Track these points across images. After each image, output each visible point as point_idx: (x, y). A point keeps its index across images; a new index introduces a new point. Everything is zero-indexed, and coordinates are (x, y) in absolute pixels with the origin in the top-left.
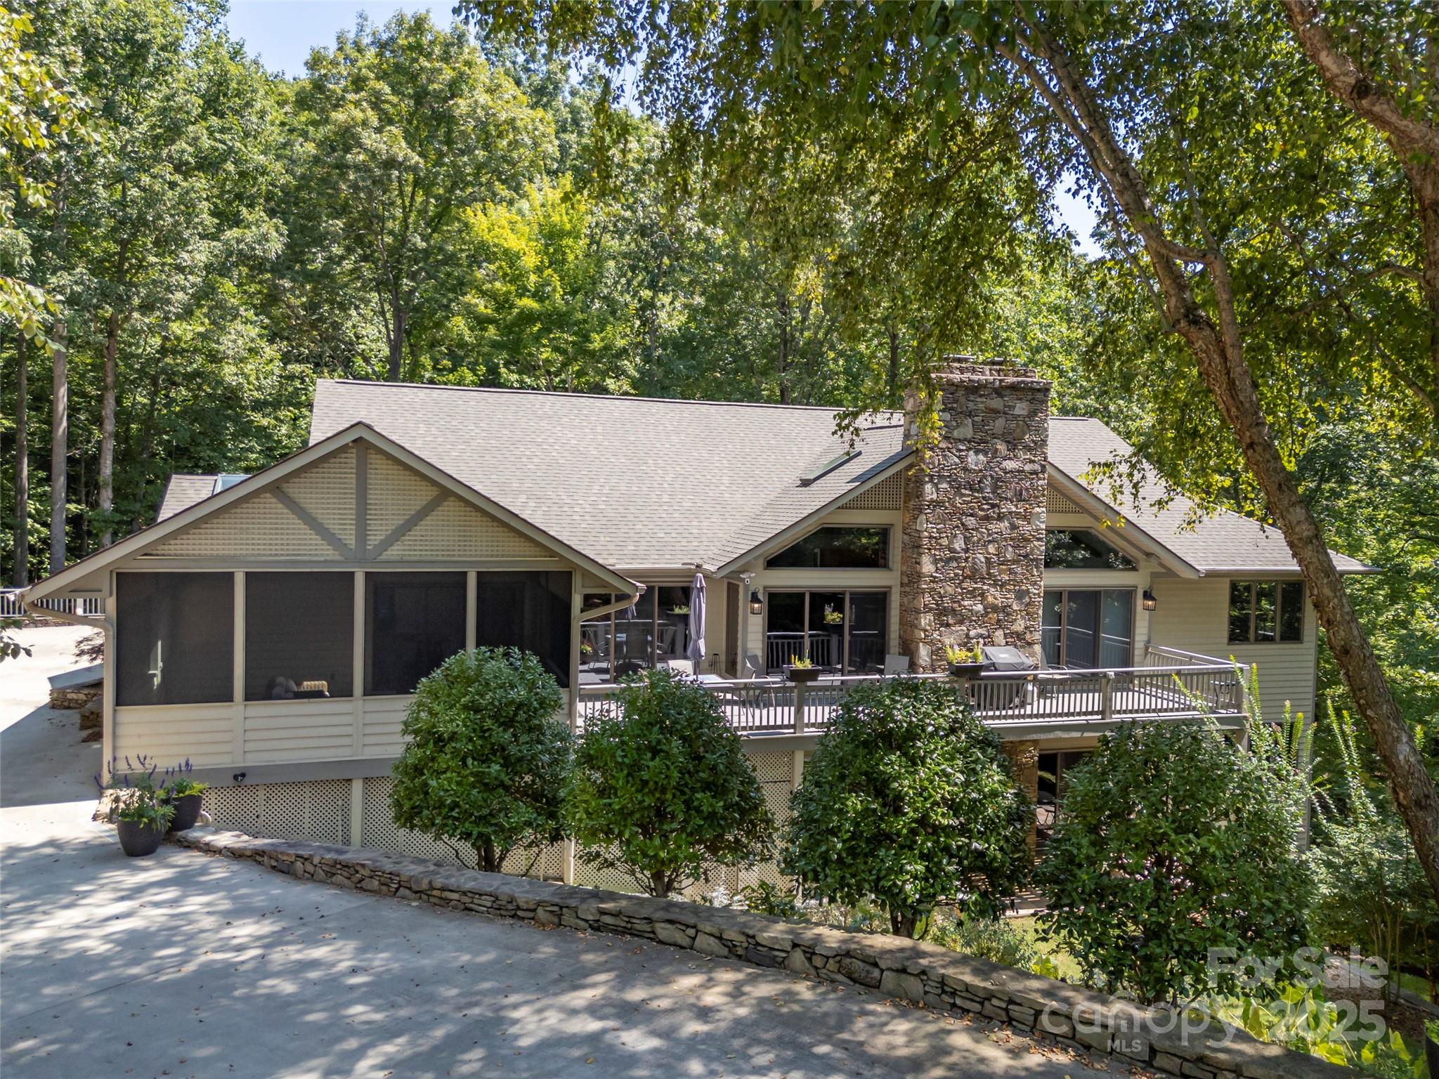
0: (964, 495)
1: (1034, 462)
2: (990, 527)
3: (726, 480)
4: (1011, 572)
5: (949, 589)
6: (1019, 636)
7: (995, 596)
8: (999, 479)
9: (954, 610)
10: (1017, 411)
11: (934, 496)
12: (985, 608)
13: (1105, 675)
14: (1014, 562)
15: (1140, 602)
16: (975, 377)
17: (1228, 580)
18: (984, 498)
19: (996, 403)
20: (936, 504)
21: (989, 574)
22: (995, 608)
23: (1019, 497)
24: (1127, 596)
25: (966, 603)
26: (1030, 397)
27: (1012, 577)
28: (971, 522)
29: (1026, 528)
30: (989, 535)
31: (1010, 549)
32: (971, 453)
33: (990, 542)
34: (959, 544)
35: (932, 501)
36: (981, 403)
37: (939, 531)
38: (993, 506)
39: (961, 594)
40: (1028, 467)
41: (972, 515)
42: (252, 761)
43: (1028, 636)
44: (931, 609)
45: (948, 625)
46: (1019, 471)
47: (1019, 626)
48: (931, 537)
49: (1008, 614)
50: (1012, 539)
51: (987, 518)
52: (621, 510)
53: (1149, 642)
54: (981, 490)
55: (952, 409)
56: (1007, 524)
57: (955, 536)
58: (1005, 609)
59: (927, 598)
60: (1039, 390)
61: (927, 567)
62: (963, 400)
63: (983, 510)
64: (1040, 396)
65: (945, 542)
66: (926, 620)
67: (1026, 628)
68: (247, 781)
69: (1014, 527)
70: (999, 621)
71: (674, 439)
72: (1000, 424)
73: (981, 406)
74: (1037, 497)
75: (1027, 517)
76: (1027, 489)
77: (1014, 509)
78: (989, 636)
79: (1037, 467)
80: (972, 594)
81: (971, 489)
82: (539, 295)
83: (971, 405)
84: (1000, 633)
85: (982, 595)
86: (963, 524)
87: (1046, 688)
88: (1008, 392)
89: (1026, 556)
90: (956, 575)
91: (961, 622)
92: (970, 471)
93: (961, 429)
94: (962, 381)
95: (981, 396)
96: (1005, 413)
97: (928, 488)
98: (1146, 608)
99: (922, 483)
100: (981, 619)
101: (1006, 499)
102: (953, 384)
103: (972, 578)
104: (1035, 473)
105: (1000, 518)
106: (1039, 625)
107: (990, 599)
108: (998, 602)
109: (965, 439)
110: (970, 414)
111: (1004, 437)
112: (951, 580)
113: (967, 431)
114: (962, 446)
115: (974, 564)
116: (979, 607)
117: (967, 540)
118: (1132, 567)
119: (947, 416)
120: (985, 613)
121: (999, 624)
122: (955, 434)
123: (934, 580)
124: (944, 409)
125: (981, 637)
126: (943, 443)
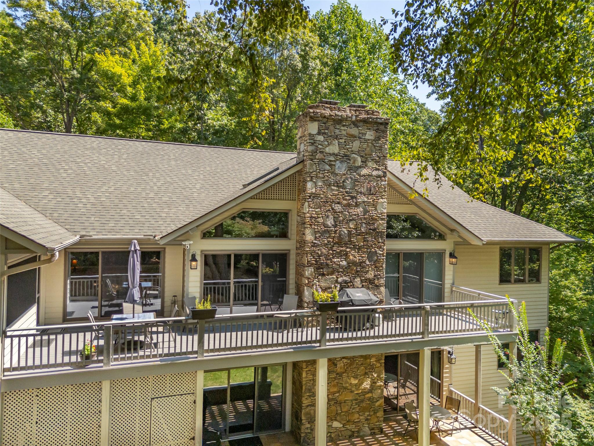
0: (333, 190)
1: (378, 170)
2: (350, 211)
3: (198, 186)
4: (365, 240)
5: (324, 251)
6: (371, 281)
7: (354, 256)
8: (356, 180)
9: (327, 265)
10: (367, 137)
11: (314, 190)
12: (348, 263)
13: (424, 308)
14: (367, 233)
15: (447, 259)
16: (340, 114)
18: (347, 192)
19: (354, 131)
20: (313, 196)
21: (350, 241)
22: (354, 263)
23: (370, 192)
24: (440, 255)
25: (335, 260)
26: (375, 128)
27: (365, 243)
28: (338, 208)
29: (373, 213)
30: (351, 216)
31: (364, 225)
32: (338, 162)
33: (351, 220)
34: (330, 222)
35: (312, 193)
36: (344, 131)
37: (317, 213)
38: (353, 198)
39: (332, 254)
40: (375, 173)
41: (338, 203)
43: (376, 281)
44: (312, 265)
45: (323, 275)
46: (369, 175)
47: (371, 275)
48: (311, 217)
49: (363, 267)
50: (365, 219)
51: (349, 205)
53: (453, 284)
54: (344, 187)
55: (325, 133)
56: (362, 209)
57: (328, 217)
58: (361, 264)
59: (310, 257)
60: (381, 124)
61: (309, 237)
62: (332, 128)
63: (346, 200)
64: (382, 127)
65: (321, 220)
66: (309, 272)
67: (375, 276)
69: (366, 212)
70: (357, 271)
72: (356, 145)
73: (344, 133)
74: (381, 192)
75: (375, 206)
76: (374, 187)
77: (366, 200)
78: (351, 282)
79: (380, 173)
80: (340, 254)
81: (338, 186)
83: (337, 131)
84: (358, 280)
85: (346, 255)
86: (333, 209)
87: (388, 315)
88: (361, 124)
89: (374, 230)
90: (329, 242)
91: (332, 273)
92: (337, 175)
93: (331, 147)
94: (331, 116)
95: (344, 126)
96: (360, 138)
97: (309, 185)
98: (451, 263)
99: (305, 181)
100: (346, 270)
101: (361, 193)
102: (325, 117)
103: (339, 244)
104: (379, 176)
105: (357, 205)
106: (383, 273)
107: (351, 257)
108: (357, 260)
109: (334, 154)
110: (336, 137)
111: (358, 153)
112: (325, 245)
113: (334, 148)
114: (332, 158)
115: (340, 235)
116: (344, 263)
117: (336, 219)
118: (442, 237)
119: (321, 138)
120: (348, 267)
121: (357, 274)
122: (327, 150)
123: (314, 245)
124: (319, 133)
125: (346, 282)
126: (319, 156)
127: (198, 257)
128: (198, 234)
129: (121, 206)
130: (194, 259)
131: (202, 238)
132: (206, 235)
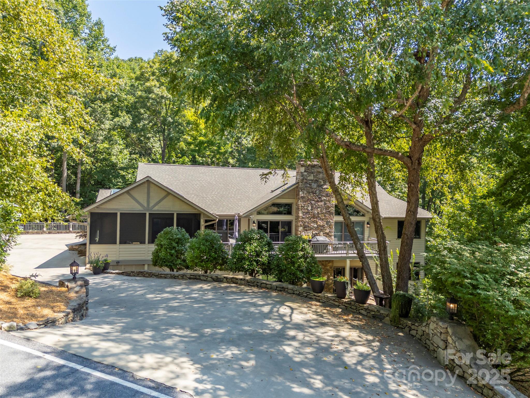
0: (311, 195)
2: (318, 203)
3: (251, 191)
4: (325, 216)
5: (307, 220)
6: (327, 234)
7: (320, 223)
8: (321, 191)
9: (308, 226)
11: (303, 195)
13: (347, 244)
14: (326, 213)
15: (366, 225)
16: (314, 163)
17: (397, 220)
18: (317, 196)
19: (320, 170)
20: (303, 197)
21: (318, 216)
22: (320, 226)
23: (327, 195)
24: (362, 224)
25: (312, 224)
28: (313, 202)
29: (328, 204)
31: (324, 210)
32: (313, 183)
33: (319, 207)
34: (310, 208)
36: (315, 170)
37: (304, 205)
38: (319, 198)
39: (311, 222)
41: (313, 200)
42: (121, 259)
43: (330, 234)
44: (302, 226)
45: (307, 230)
46: (327, 188)
47: (327, 231)
48: (302, 206)
49: (324, 228)
50: (325, 207)
51: (318, 201)
52: (220, 199)
53: (369, 237)
54: (315, 193)
55: (307, 171)
56: (323, 203)
57: (309, 206)
58: (323, 226)
59: (301, 223)
61: (301, 215)
62: (310, 169)
63: (316, 199)
65: (306, 207)
66: (301, 229)
67: (329, 231)
68: (120, 264)
69: (325, 204)
71: (238, 179)
72: (321, 176)
74: (332, 196)
75: (329, 201)
76: (329, 193)
77: (325, 199)
78: (319, 234)
80: (314, 222)
81: (313, 193)
82: (205, 135)
83: (313, 170)
84: (322, 233)
85: (317, 222)
86: (311, 203)
87: (335, 249)
89: (329, 212)
90: (309, 216)
91: (310, 230)
92: (312, 188)
94: (310, 164)
95: (315, 168)
96: (323, 173)
97: (301, 193)
98: (367, 227)
99: (299, 191)
100: (316, 229)
101: (323, 196)
102: (307, 165)
103: (314, 217)
105: (321, 201)
106: (333, 230)
108: (321, 224)
109: (311, 180)
110: (312, 173)
111: (322, 179)
112: (308, 218)
113: (311, 177)
114: (310, 182)
115: (314, 214)
116: (316, 226)
117: (312, 207)
118: (363, 215)
119: (306, 173)
120: (318, 227)
121: (321, 230)
122: (308, 178)
123: (303, 218)
124: (305, 171)
125: (316, 234)
126: (305, 181)
127: (256, 222)
128: (256, 213)
129: (222, 201)
130: (254, 223)
131: (257, 214)
132: (259, 213)
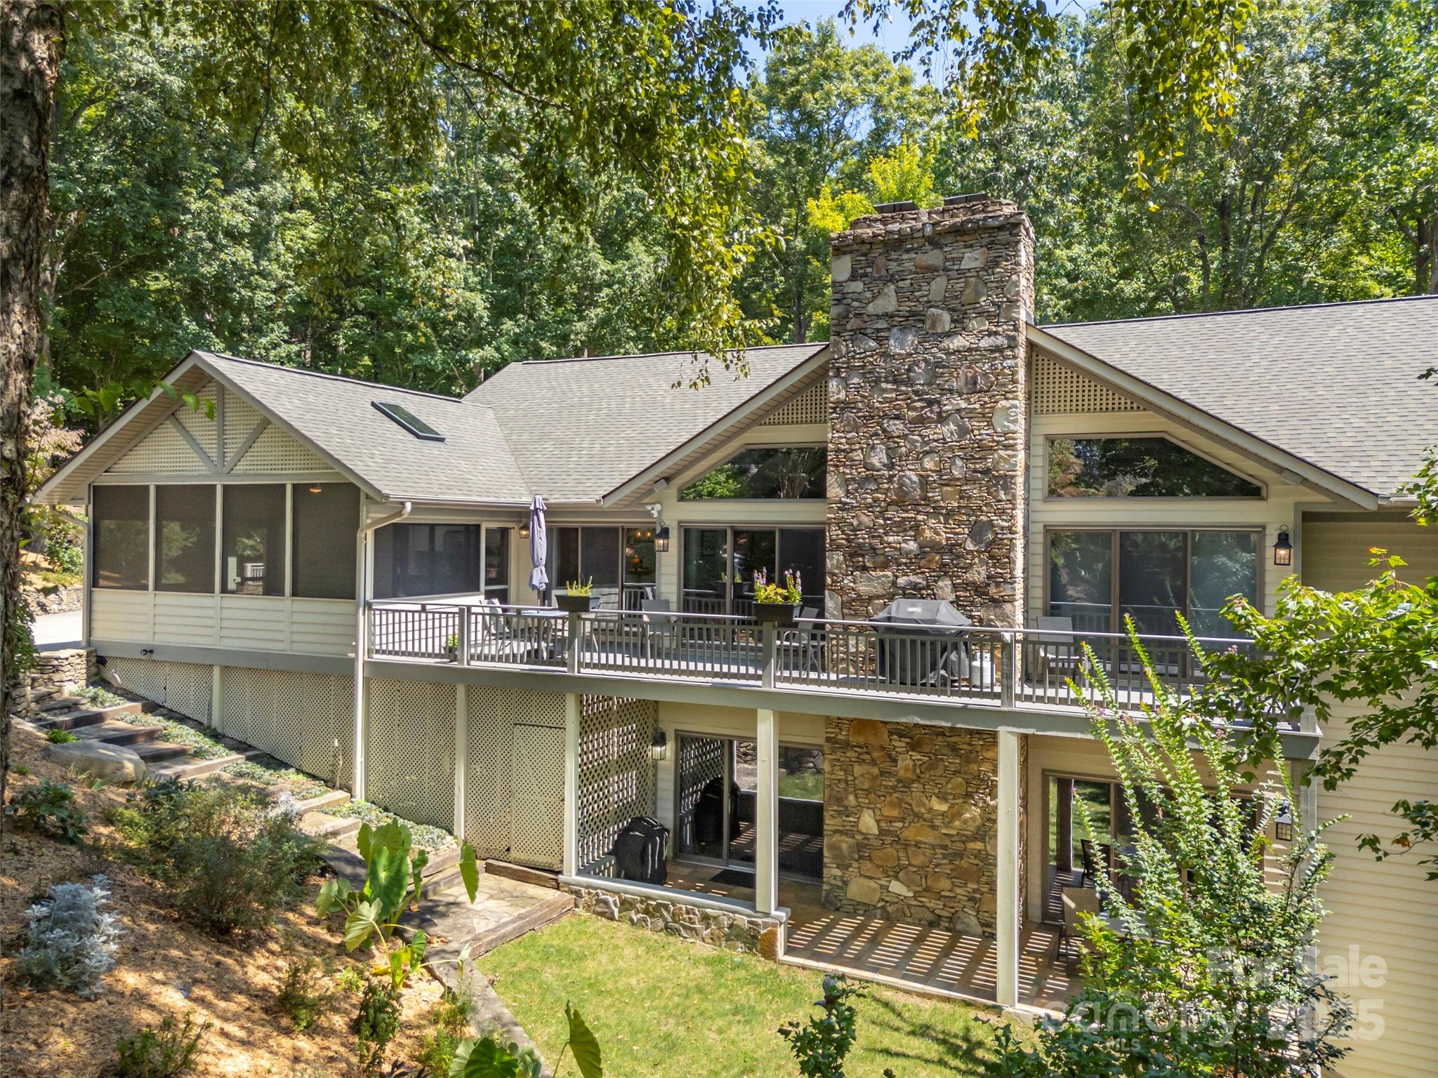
0: (886, 391)
1: (996, 333)
2: (924, 432)
4: (962, 495)
5: (865, 519)
6: (979, 589)
7: (936, 530)
8: (939, 364)
9: (874, 549)
10: (965, 264)
11: (842, 395)
12: (921, 547)
14: (967, 481)
15: (1269, 551)
18: (916, 393)
19: (933, 257)
20: (841, 407)
21: (925, 498)
22: (936, 547)
23: (973, 387)
24: (1246, 538)
25: (891, 539)
26: (984, 242)
27: (964, 503)
28: (896, 427)
29: (983, 432)
30: (926, 443)
31: (959, 463)
32: (895, 330)
33: (927, 453)
34: (878, 458)
35: (838, 402)
36: (908, 261)
37: (848, 440)
38: (930, 403)
39: (884, 526)
40: (985, 343)
41: (897, 417)
42: (159, 640)
43: (992, 590)
44: (839, 547)
45: (864, 569)
46: (970, 350)
47: (978, 574)
48: (838, 451)
49: (959, 557)
50: (961, 448)
51: (921, 421)
54: (911, 382)
55: (865, 275)
56: (952, 427)
57: (873, 448)
58: (952, 548)
59: (835, 532)
60: (1000, 228)
61: (834, 490)
62: (881, 261)
63: (915, 409)
64: (1003, 236)
65: (858, 456)
66: (834, 561)
67: (989, 577)
68: (155, 657)
69: (963, 432)
70: (944, 565)
72: (938, 286)
73: (909, 265)
74: (1004, 385)
75: (987, 417)
76: (985, 375)
77: (963, 405)
78: (928, 587)
79: (1000, 341)
80: (901, 527)
81: (895, 382)
83: (893, 266)
84: (945, 584)
85: (917, 527)
86: (884, 431)
88: (950, 239)
89: (986, 472)
90: (875, 500)
91: (884, 566)
92: (893, 357)
93: (879, 301)
94: (875, 236)
95: (908, 251)
96: (946, 270)
97: (833, 385)
100: (916, 561)
101: (951, 391)
102: (863, 242)
103: (899, 504)
104: (998, 349)
105: (942, 419)
107: (928, 533)
108: (942, 539)
109: (886, 315)
110: (892, 279)
111: (945, 304)
112: (868, 507)
113: (888, 302)
114: (882, 324)
115: (901, 485)
116: (912, 546)
117: (891, 452)
118: (1249, 490)
119: (858, 286)
120: (922, 554)
121: (944, 570)
122: (871, 309)
123: (844, 507)
124: (854, 277)
125: (915, 586)
126: (853, 323)
127: (674, 532)
128: (673, 492)
